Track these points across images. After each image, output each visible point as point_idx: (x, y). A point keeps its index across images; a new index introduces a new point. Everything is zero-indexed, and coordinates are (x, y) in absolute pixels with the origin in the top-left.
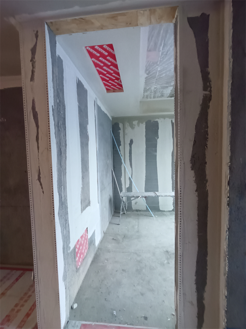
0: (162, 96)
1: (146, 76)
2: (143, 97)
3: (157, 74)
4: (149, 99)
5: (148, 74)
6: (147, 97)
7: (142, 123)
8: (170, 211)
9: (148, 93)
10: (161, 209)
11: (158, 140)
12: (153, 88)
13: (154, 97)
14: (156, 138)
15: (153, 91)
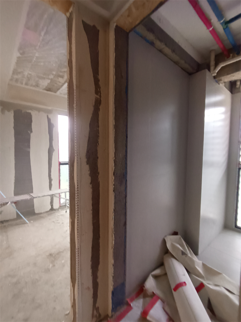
0: (37, 85)
1: (19, 55)
2: (11, 80)
3: (34, 59)
4: (19, 85)
5: (21, 54)
6: (17, 80)
7: (9, 111)
8: (47, 212)
9: (19, 76)
10: (36, 211)
11: (32, 135)
12: (26, 73)
13: (26, 84)
14: (29, 132)
15: (26, 76)
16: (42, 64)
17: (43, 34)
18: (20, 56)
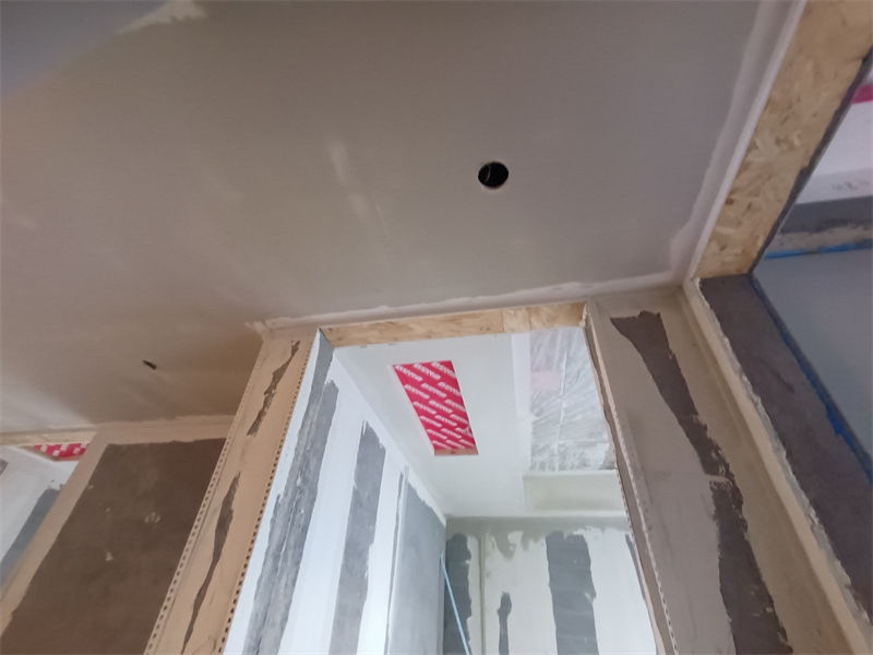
0: (584, 464)
1: (534, 418)
2: (532, 467)
3: (563, 415)
4: (548, 473)
5: (538, 415)
6: (542, 466)
7: (536, 540)
9: (545, 456)
11: (597, 604)
12: (555, 446)
13: (562, 468)
14: (587, 595)
15: (556, 452)
16: (579, 417)
17: (563, 366)
18: (537, 418)
